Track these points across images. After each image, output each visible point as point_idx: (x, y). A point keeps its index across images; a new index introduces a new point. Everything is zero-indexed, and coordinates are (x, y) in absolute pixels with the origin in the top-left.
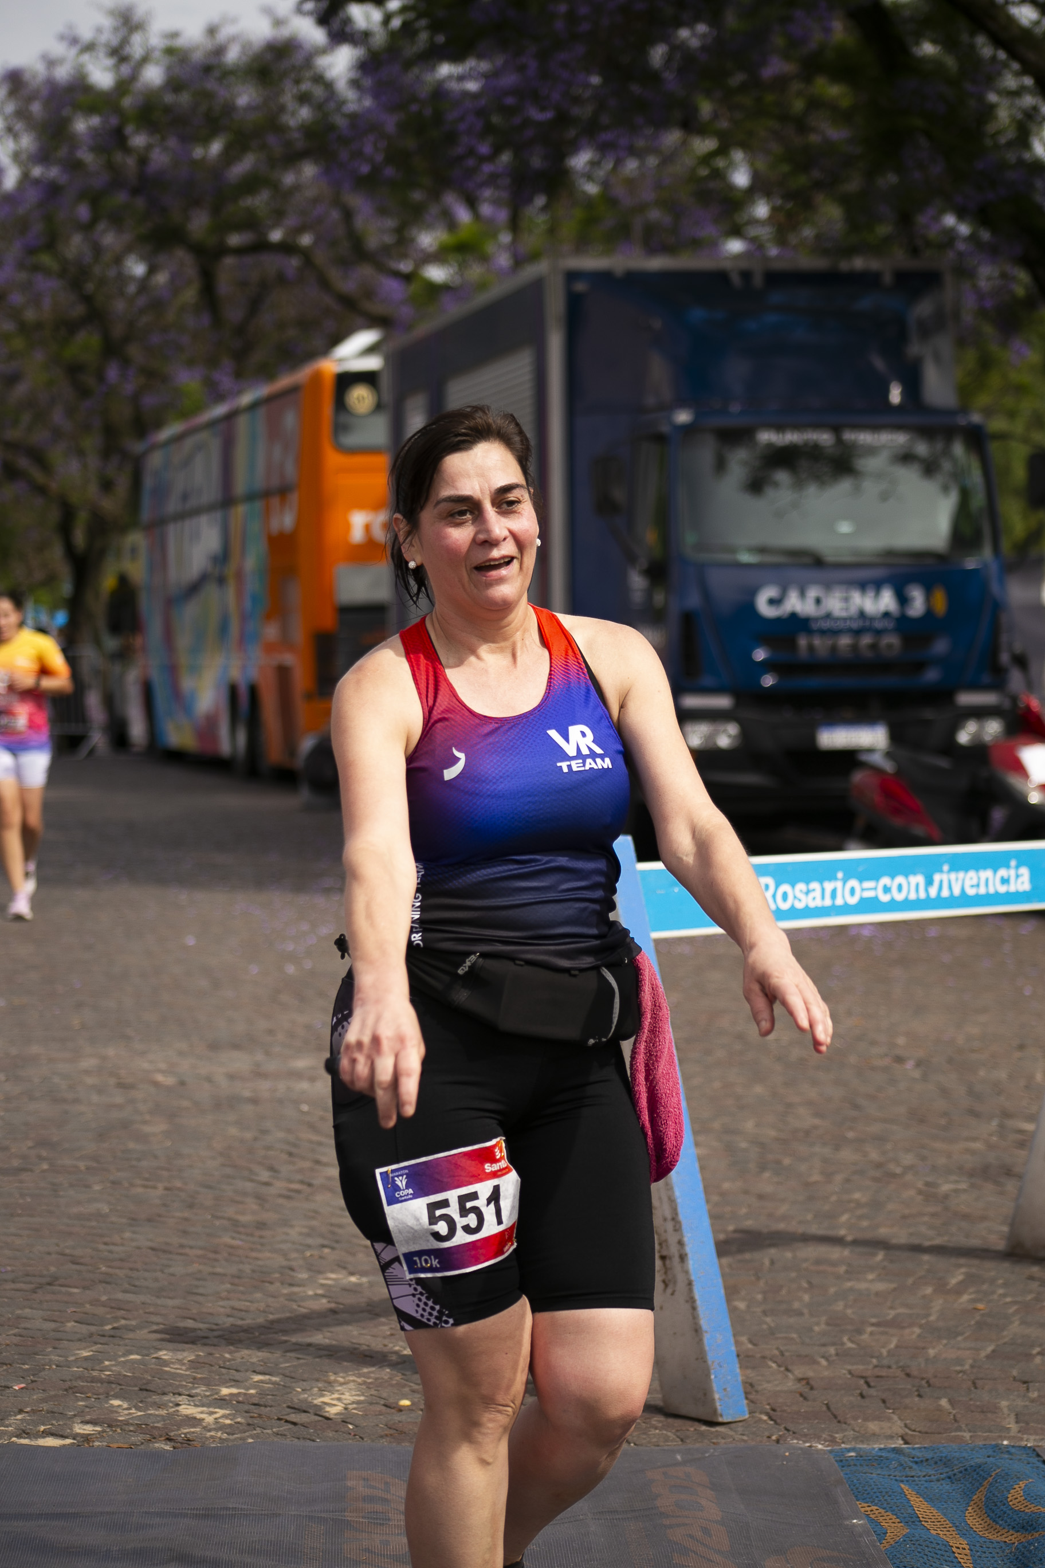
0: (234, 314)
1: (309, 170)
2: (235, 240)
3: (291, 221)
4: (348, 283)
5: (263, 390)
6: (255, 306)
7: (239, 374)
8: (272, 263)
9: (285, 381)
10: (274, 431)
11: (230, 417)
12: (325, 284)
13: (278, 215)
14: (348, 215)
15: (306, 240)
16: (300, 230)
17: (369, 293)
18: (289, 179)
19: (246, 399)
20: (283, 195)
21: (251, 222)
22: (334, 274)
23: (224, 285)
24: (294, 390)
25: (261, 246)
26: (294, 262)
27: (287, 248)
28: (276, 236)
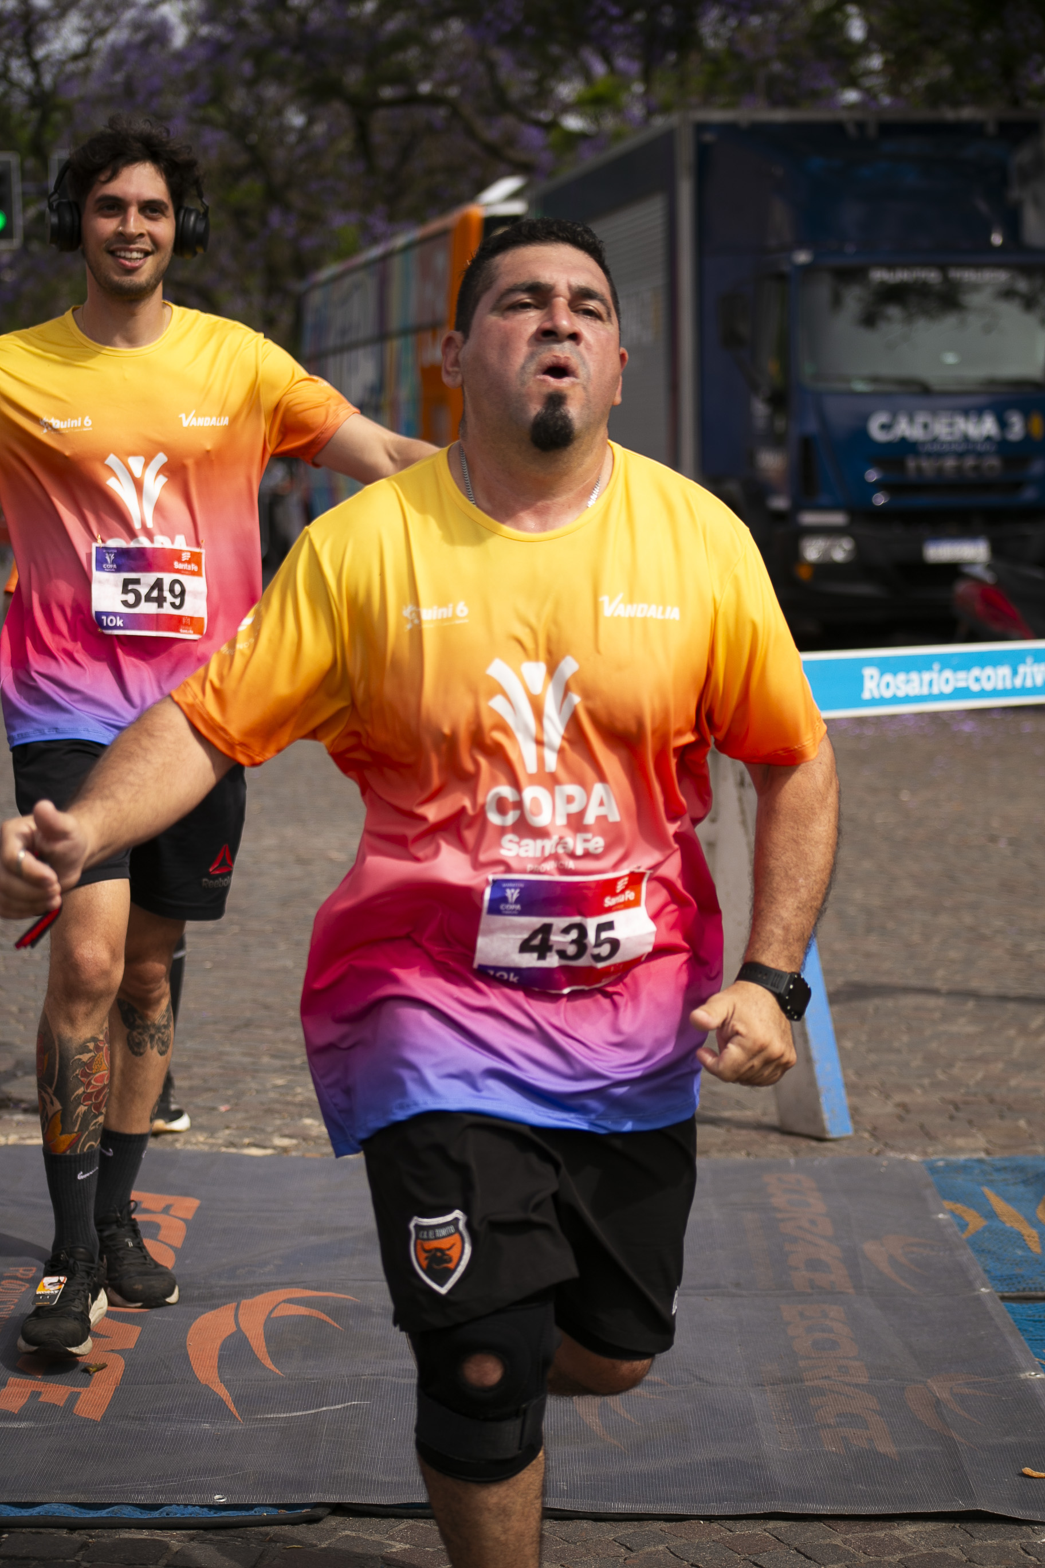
0: (386, 161)
1: (456, 26)
2: (387, 92)
3: (440, 74)
4: (491, 132)
5: (415, 234)
6: (406, 153)
7: (392, 218)
8: (421, 114)
9: (435, 225)
10: (426, 271)
11: (385, 258)
12: (470, 133)
13: (427, 70)
14: (492, 67)
15: (453, 92)
16: (448, 82)
17: (511, 140)
18: (437, 35)
19: (400, 241)
20: (431, 50)
21: (403, 77)
22: (479, 124)
23: (378, 136)
24: (444, 233)
25: (413, 99)
26: (442, 112)
27: (434, 100)
28: (425, 88)
